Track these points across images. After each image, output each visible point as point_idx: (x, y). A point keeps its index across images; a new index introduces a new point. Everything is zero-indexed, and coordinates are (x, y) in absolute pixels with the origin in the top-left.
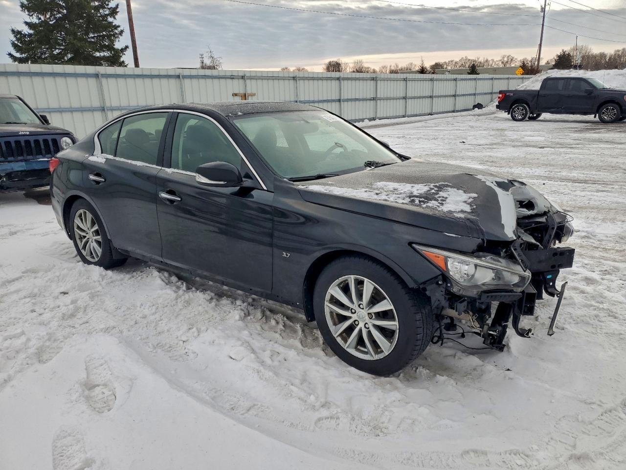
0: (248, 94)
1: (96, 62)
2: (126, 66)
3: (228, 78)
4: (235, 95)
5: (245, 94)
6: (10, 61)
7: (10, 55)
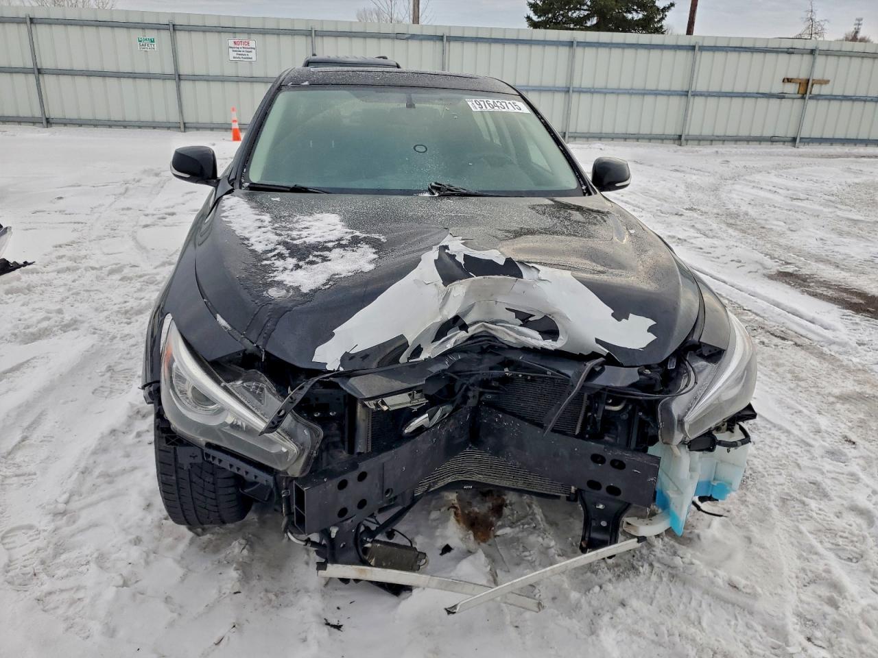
0: (813, 80)
1: (627, 26)
2: (663, 33)
3: (782, 52)
4: (788, 80)
5: (809, 80)
6: (525, 25)
7: (529, 18)
